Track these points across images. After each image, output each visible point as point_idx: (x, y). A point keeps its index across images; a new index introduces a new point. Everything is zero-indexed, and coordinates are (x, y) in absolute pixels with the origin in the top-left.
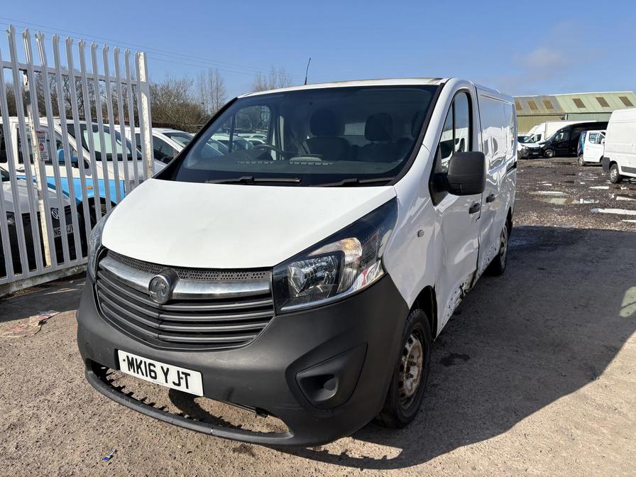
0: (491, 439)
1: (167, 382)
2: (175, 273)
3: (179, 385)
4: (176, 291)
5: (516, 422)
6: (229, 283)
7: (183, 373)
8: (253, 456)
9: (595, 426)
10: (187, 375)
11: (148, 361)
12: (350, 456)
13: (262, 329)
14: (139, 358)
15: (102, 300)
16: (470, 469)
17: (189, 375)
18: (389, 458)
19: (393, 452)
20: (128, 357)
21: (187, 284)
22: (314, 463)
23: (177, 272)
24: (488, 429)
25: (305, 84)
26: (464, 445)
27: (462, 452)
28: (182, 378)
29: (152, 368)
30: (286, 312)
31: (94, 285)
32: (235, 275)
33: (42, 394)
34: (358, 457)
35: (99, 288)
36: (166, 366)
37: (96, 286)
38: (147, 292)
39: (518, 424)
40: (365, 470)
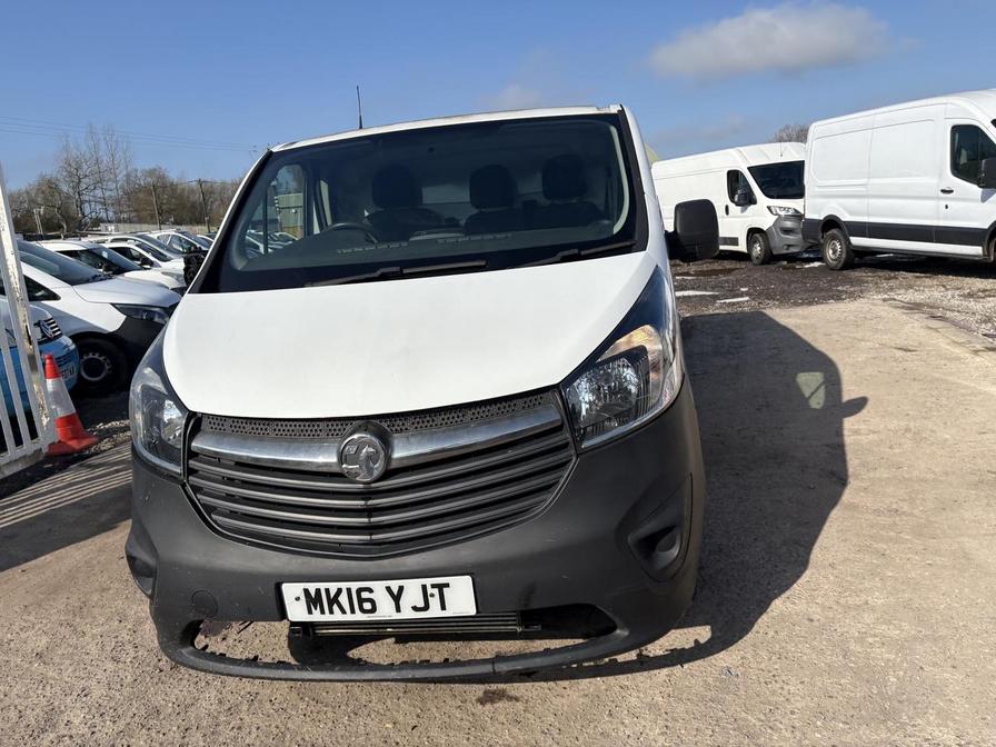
0: (799, 581)
1: (398, 610)
2: (383, 426)
3: (426, 607)
4: (398, 454)
5: (809, 553)
6: (488, 422)
7: (433, 586)
8: (517, 699)
9: (892, 534)
10: (441, 587)
11: (354, 586)
12: (651, 655)
13: (557, 482)
14: (333, 587)
15: (211, 509)
16: (807, 622)
17: (447, 585)
18: (702, 641)
19: (703, 633)
20: (306, 591)
21: (412, 440)
22: (611, 680)
23: (385, 425)
24: (785, 571)
25: (361, 128)
26: (776, 596)
27: (778, 605)
28: (432, 595)
29: (365, 595)
30: (592, 448)
31: (183, 486)
32: (494, 408)
33: (44, 731)
34: (661, 653)
35: (197, 489)
36: (395, 585)
37: (188, 488)
38: (336, 469)
39: (812, 556)
40: (686, 666)
